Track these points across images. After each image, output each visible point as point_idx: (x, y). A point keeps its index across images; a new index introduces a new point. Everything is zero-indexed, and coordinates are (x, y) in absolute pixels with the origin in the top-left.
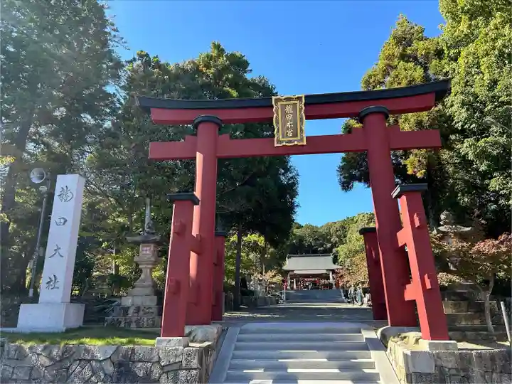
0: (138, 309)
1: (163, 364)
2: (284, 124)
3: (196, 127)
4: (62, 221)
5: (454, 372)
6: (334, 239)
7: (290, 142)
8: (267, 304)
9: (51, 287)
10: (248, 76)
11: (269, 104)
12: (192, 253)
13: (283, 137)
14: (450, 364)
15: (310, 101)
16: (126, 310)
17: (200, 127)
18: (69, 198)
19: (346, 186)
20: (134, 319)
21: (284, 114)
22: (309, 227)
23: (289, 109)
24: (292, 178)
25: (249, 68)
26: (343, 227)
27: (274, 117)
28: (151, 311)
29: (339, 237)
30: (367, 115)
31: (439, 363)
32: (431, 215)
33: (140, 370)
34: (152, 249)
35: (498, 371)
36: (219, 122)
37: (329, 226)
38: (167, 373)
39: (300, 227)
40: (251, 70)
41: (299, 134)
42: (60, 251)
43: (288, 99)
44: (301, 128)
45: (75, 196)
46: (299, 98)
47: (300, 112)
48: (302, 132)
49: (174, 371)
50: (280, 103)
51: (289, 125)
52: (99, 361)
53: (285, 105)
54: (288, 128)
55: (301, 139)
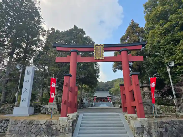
0: (51, 109)
1: (61, 125)
3: (70, 53)
4: (28, 81)
5: (146, 127)
6: (110, 86)
7: (99, 58)
8: (88, 107)
9: (24, 102)
10: (85, 36)
11: (93, 47)
13: (97, 57)
14: (145, 125)
15: (105, 46)
16: (47, 109)
17: (72, 53)
18: (30, 74)
19: (115, 71)
20: (50, 112)
21: (97, 50)
23: (99, 48)
24: (98, 67)
25: (85, 33)
27: (94, 50)
28: (55, 109)
30: (122, 51)
31: (142, 124)
32: (140, 80)
33: (54, 127)
35: (159, 127)
36: (77, 51)
38: (62, 128)
42: (27, 90)
43: (99, 45)
44: (102, 54)
45: (32, 73)
46: (102, 45)
47: (102, 49)
48: (103, 55)
49: (64, 127)
50: (96, 47)
51: (99, 53)
52: (41, 125)
53: (98, 47)
54: (98, 54)
55: (103, 57)
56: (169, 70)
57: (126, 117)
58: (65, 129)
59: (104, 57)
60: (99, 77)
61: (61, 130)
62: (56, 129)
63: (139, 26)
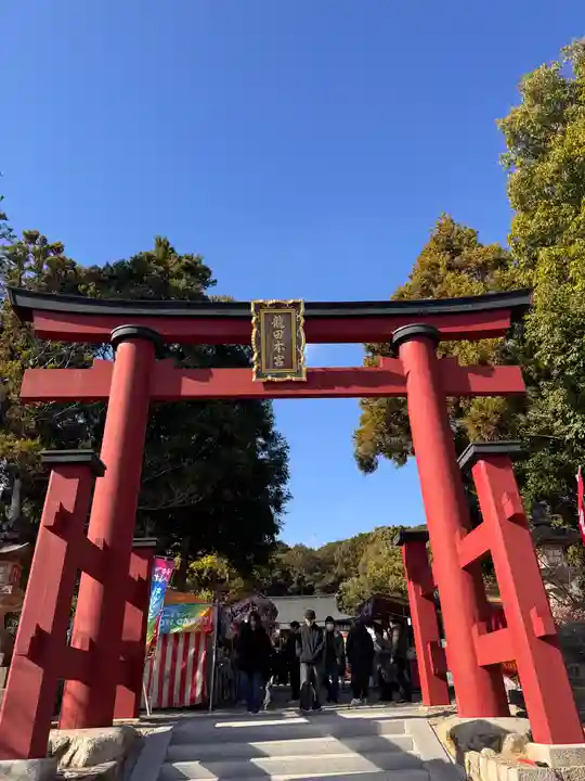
2: (270, 348)
6: (340, 570)
10: (210, 293)
11: (246, 314)
12: (84, 576)
13: (267, 367)
15: (314, 312)
17: (123, 346)
19: (367, 465)
21: (271, 329)
22: (300, 549)
23: (278, 322)
24: (278, 452)
25: (212, 278)
26: (353, 548)
27: (253, 336)
29: (346, 565)
30: (405, 338)
34: (9, 571)
36: (157, 338)
37: (332, 548)
39: (286, 549)
40: (216, 281)
41: (294, 364)
43: (277, 305)
44: (298, 355)
46: (296, 305)
47: (297, 328)
48: (300, 360)
50: (263, 312)
51: (278, 347)
53: (273, 315)
54: (276, 354)
55: (299, 372)
59: (310, 372)
60: (286, 505)
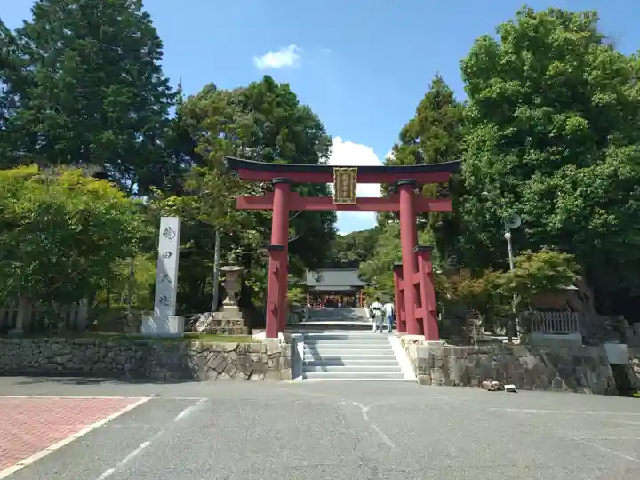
0: (229, 322)
1: (269, 354)
2: (341, 188)
3: (273, 184)
4: (168, 254)
5: (439, 358)
7: (345, 201)
13: (340, 197)
14: (438, 354)
16: (218, 322)
20: (227, 328)
21: (342, 180)
23: (345, 177)
31: (432, 353)
33: (254, 357)
36: (292, 183)
38: (271, 359)
41: (352, 196)
44: (353, 190)
45: (176, 234)
48: (354, 194)
49: (275, 357)
52: (228, 352)
55: (353, 199)
56: (508, 235)
57: (403, 341)
58: (278, 360)
59: (358, 199)
61: (270, 364)
62: (260, 360)
63: (454, 97)
